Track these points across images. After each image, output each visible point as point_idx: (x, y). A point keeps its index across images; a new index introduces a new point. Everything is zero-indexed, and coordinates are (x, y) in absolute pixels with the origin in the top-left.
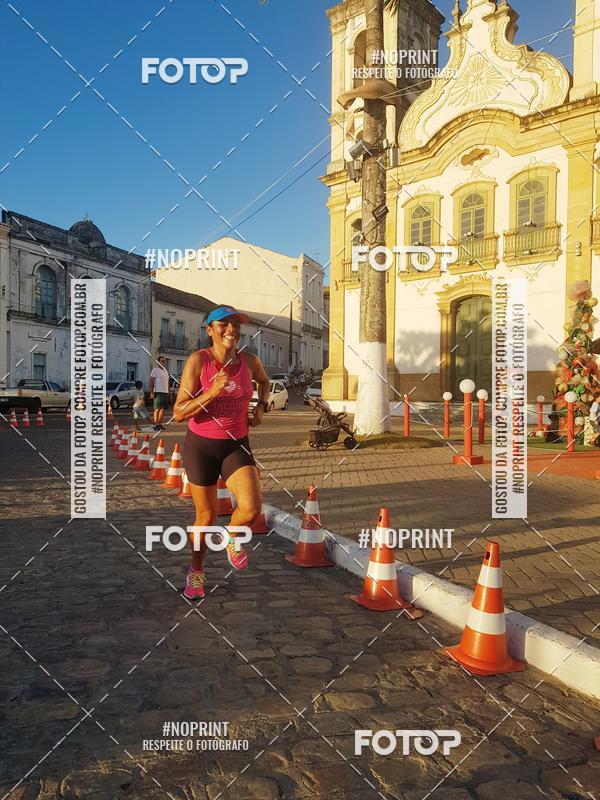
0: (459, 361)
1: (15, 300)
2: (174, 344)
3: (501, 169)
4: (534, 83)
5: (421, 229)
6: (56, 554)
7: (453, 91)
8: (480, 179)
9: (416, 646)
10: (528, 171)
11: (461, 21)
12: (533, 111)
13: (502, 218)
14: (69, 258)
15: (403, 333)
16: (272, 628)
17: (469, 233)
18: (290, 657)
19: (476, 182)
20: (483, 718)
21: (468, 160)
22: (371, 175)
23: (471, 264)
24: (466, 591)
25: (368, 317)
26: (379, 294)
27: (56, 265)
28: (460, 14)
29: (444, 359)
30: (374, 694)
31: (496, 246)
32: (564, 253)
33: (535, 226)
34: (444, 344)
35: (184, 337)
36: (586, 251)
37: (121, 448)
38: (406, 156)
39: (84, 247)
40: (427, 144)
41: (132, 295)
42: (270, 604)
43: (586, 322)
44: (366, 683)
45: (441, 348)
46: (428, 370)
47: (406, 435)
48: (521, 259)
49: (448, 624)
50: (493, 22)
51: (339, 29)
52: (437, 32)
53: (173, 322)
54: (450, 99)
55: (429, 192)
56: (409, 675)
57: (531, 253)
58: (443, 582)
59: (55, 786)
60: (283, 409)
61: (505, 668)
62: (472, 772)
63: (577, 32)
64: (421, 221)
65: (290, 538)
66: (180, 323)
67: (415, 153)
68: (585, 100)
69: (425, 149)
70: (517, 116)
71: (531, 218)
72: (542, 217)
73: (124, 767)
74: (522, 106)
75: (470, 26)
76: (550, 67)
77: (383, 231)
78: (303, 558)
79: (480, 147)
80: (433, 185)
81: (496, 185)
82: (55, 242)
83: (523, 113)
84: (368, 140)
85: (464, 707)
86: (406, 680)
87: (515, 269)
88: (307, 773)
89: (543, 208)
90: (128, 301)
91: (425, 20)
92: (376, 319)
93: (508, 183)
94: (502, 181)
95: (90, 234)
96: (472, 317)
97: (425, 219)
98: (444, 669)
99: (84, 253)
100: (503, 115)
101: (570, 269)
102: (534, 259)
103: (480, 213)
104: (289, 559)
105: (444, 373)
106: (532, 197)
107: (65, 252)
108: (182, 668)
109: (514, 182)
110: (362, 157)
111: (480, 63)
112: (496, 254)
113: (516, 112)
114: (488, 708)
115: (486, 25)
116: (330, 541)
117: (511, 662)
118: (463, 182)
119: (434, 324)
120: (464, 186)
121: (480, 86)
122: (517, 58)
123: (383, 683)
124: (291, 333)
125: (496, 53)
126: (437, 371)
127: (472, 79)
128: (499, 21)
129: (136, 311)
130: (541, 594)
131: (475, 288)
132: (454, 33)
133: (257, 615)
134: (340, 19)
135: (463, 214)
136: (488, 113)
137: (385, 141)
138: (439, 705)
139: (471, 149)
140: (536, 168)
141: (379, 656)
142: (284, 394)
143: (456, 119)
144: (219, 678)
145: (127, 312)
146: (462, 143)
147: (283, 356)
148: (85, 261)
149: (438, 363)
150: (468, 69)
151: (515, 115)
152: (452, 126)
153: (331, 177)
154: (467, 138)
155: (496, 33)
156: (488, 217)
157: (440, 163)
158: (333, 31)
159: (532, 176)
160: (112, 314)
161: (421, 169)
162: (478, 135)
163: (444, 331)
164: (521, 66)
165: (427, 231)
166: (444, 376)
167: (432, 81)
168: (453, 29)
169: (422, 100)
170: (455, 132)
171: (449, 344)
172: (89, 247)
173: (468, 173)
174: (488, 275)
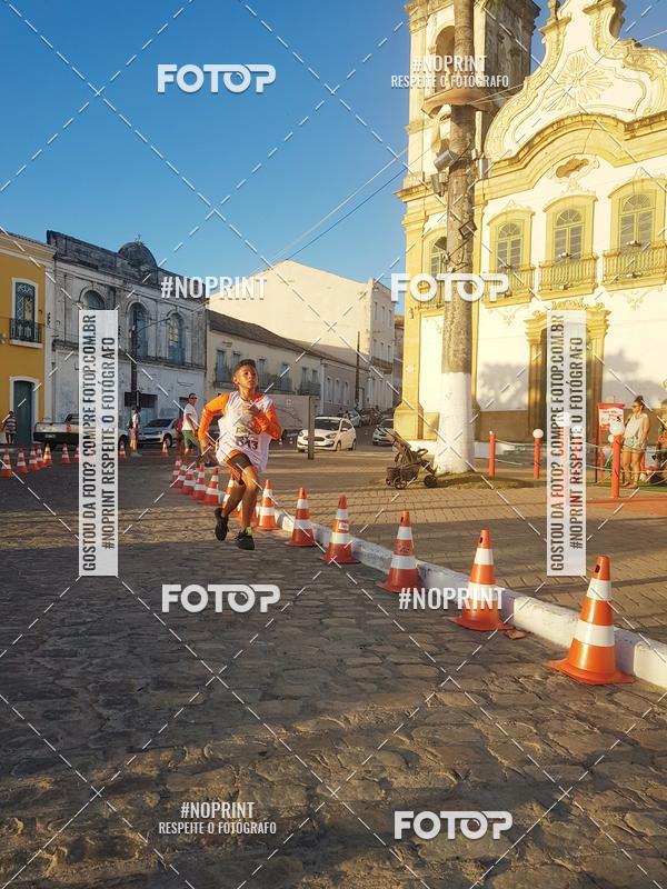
1: (61, 328)
3: (602, 182)
4: (642, 84)
5: (509, 248)
6: (146, 576)
7: (548, 94)
8: (577, 192)
9: (521, 660)
10: (633, 183)
11: (558, 14)
12: (640, 114)
13: (602, 236)
14: (118, 283)
15: (487, 365)
16: (374, 641)
17: (564, 254)
18: (396, 664)
19: (573, 197)
20: (595, 717)
21: (564, 172)
22: (458, 189)
23: (566, 288)
24: (571, 612)
25: (452, 345)
26: (465, 319)
27: (103, 292)
28: (558, 6)
29: (533, 395)
30: (485, 696)
31: (594, 269)
33: (640, 245)
34: (534, 378)
37: (187, 483)
38: (497, 166)
39: (133, 271)
40: (518, 154)
41: (186, 323)
42: (368, 622)
44: (475, 686)
45: (530, 382)
46: (514, 406)
47: (491, 474)
48: (623, 283)
49: (552, 644)
50: (595, 14)
51: (419, 26)
52: (530, 28)
53: (229, 353)
54: (545, 103)
55: (518, 208)
56: (516, 682)
57: (635, 276)
58: (546, 604)
59: (199, 751)
60: (350, 449)
61: (613, 680)
62: (586, 754)
64: (509, 240)
65: (378, 568)
66: (236, 354)
67: (503, 164)
69: (515, 160)
70: (622, 122)
71: (635, 237)
72: (648, 236)
73: (256, 740)
74: (627, 111)
75: (570, 19)
76: (660, 65)
77: (470, 251)
78: (396, 584)
79: (580, 157)
80: (523, 200)
81: (597, 200)
82: (103, 266)
83: (629, 118)
84: (455, 149)
85: (574, 708)
86: (514, 686)
87: (617, 295)
88: (430, 749)
89: (649, 226)
90: (181, 330)
91: (516, 14)
92: (461, 347)
93: (609, 197)
94: (602, 195)
95: (140, 256)
97: (513, 238)
98: (551, 678)
99: (134, 277)
100: (605, 120)
102: (639, 283)
103: (576, 231)
104: (380, 584)
105: (532, 410)
106: (637, 212)
107: (114, 276)
108: (293, 669)
109: (616, 196)
110: (447, 169)
111: (578, 63)
113: (619, 117)
114: (598, 709)
115: (587, 18)
116: (422, 568)
117: (619, 675)
118: (558, 197)
119: (521, 355)
120: (558, 201)
121: (579, 88)
122: (622, 56)
123: (492, 687)
124: (358, 367)
125: (598, 50)
126: (524, 409)
127: (570, 80)
128: (603, 13)
129: (189, 341)
130: (651, 616)
132: (550, 28)
133: (358, 630)
134: (420, 15)
135: (557, 233)
136: (588, 118)
137: (474, 151)
138: (550, 706)
139: (568, 159)
140: (643, 181)
141: (485, 667)
142: (352, 433)
143: (551, 125)
144: (330, 678)
145: (180, 342)
146: (557, 152)
147: (348, 392)
148: (134, 286)
149: (525, 399)
150: (565, 69)
151: (618, 121)
152: (546, 133)
153: (408, 191)
154: (565, 146)
155: (598, 27)
156: (586, 235)
157: (532, 175)
158: (412, 28)
159: (638, 188)
160: (163, 344)
161: (510, 182)
162: (576, 144)
163: (534, 363)
164: (626, 65)
165: (516, 252)
166: (532, 414)
167: (525, 83)
168: (549, 24)
169: (511, 107)
170: (549, 141)
171: (539, 378)
172: (139, 271)
173: (564, 187)
174: (585, 302)
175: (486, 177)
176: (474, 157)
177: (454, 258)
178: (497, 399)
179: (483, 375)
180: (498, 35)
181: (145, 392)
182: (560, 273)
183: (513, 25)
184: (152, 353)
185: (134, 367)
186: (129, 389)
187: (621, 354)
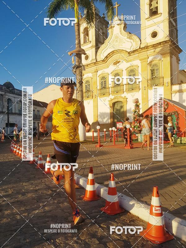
0: (116, 121)
2: (37, 117)
3: (124, 66)
4: (131, 43)
5: (103, 83)
8: (118, 69)
11: (112, 25)
12: (132, 50)
14: (3, 93)
15: (100, 113)
17: (116, 84)
21: (115, 64)
22: (78, 73)
23: (117, 93)
31: (123, 88)
32: (141, 89)
34: (111, 115)
35: (40, 115)
36: (146, 88)
38: (98, 62)
39: (8, 90)
40: (104, 59)
43: (137, 109)
45: (110, 116)
46: (107, 122)
47: (93, 141)
48: (130, 91)
50: (120, 26)
52: (107, 27)
53: (36, 111)
54: (110, 47)
55: (105, 73)
57: (132, 89)
63: (142, 29)
64: (103, 81)
66: (38, 111)
67: (101, 62)
68: (144, 47)
69: (103, 61)
74: (128, 49)
75: (114, 26)
76: (135, 38)
77: (82, 87)
79: (118, 60)
80: (106, 71)
83: (129, 51)
84: (77, 64)
87: (129, 94)
91: (103, 24)
93: (126, 70)
94: (124, 70)
95: (9, 86)
96: (118, 108)
97: (105, 80)
99: (8, 91)
100: (123, 51)
101: (142, 93)
102: (134, 91)
106: (132, 74)
107: (2, 91)
109: (127, 70)
110: (75, 68)
111: (117, 37)
112: (123, 90)
113: (127, 50)
115: (118, 26)
120: (114, 71)
121: (117, 43)
122: (126, 36)
125: (121, 34)
127: (115, 41)
128: (122, 25)
131: (118, 99)
132: (110, 28)
136: (120, 51)
139: (116, 61)
140: (133, 66)
143: (111, 52)
146: (113, 59)
148: (8, 94)
149: (110, 121)
150: (114, 38)
151: (126, 51)
152: (110, 54)
154: (115, 57)
155: (121, 29)
157: (108, 65)
159: (132, 68)
160: (17, 109)
161: (103, 66)
162: (117, 57)
163: (111, 112)
164: (128, 38)
165: (105, 84)
166: (111, 124)
167: (105, 41)
168: (110, 27)
169: (102, 47)
170: (111, 56)
171: (112, 115)
172: (9, 90)
173: (115, 67)
174: (122, 96)
175: (84, 70)
176: (81, 65)
177: (78, 89)
178: (103, 121)
179: (100, 115)
180: (98, 29)
181: (12, 123)
182: (116, 89)
183: (102, 27)
184: (13, 112)
185: (8, 116)
186: (7, 122)
187: (130, 109)
